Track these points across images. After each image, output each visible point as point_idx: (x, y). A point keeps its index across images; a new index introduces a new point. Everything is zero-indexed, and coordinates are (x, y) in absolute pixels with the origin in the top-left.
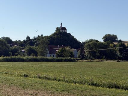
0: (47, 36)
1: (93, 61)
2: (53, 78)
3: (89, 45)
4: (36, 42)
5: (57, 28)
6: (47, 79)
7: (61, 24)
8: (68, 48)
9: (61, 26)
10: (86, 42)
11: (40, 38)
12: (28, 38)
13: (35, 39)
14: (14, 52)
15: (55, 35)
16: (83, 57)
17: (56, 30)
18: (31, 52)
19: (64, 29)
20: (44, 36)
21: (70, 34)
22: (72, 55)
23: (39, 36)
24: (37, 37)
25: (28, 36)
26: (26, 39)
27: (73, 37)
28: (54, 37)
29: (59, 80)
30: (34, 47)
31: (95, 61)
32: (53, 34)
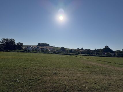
2: (110, 62)
3: (117, 52)
5: (105, 46)
6: (108, 62)
7: (107, 45)
8: (109, 53)
10: (116, 51)
14: (92, 53)
16: (115, 56)
18: (97, 53)
19: (108, 47)
21: (110, 48)
22: (111, 55)
27: (112, 50)
29: (112, 63)
30: (98, 52)
32: (104, 48)
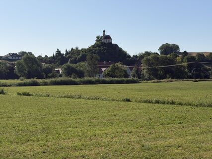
0: (85, 49)
1: (160, 82)
4: (69, 57)
5: (98, 37)
7: (104, 31)
8: (119, 65)
9: (104, 34)
11: (75, 52)
12: (58, 52)
13: (67, 53)
15: (96, 47)
17: (97, 40)
20: (80, 49)
21: (116, 46)
23: (72, 49)
24: (70, 50)
25: (58, 49)
26: (55, 54)
27: (121, 49)
28: (95, 50)
31: (163, 82)
32: (93, 46)
